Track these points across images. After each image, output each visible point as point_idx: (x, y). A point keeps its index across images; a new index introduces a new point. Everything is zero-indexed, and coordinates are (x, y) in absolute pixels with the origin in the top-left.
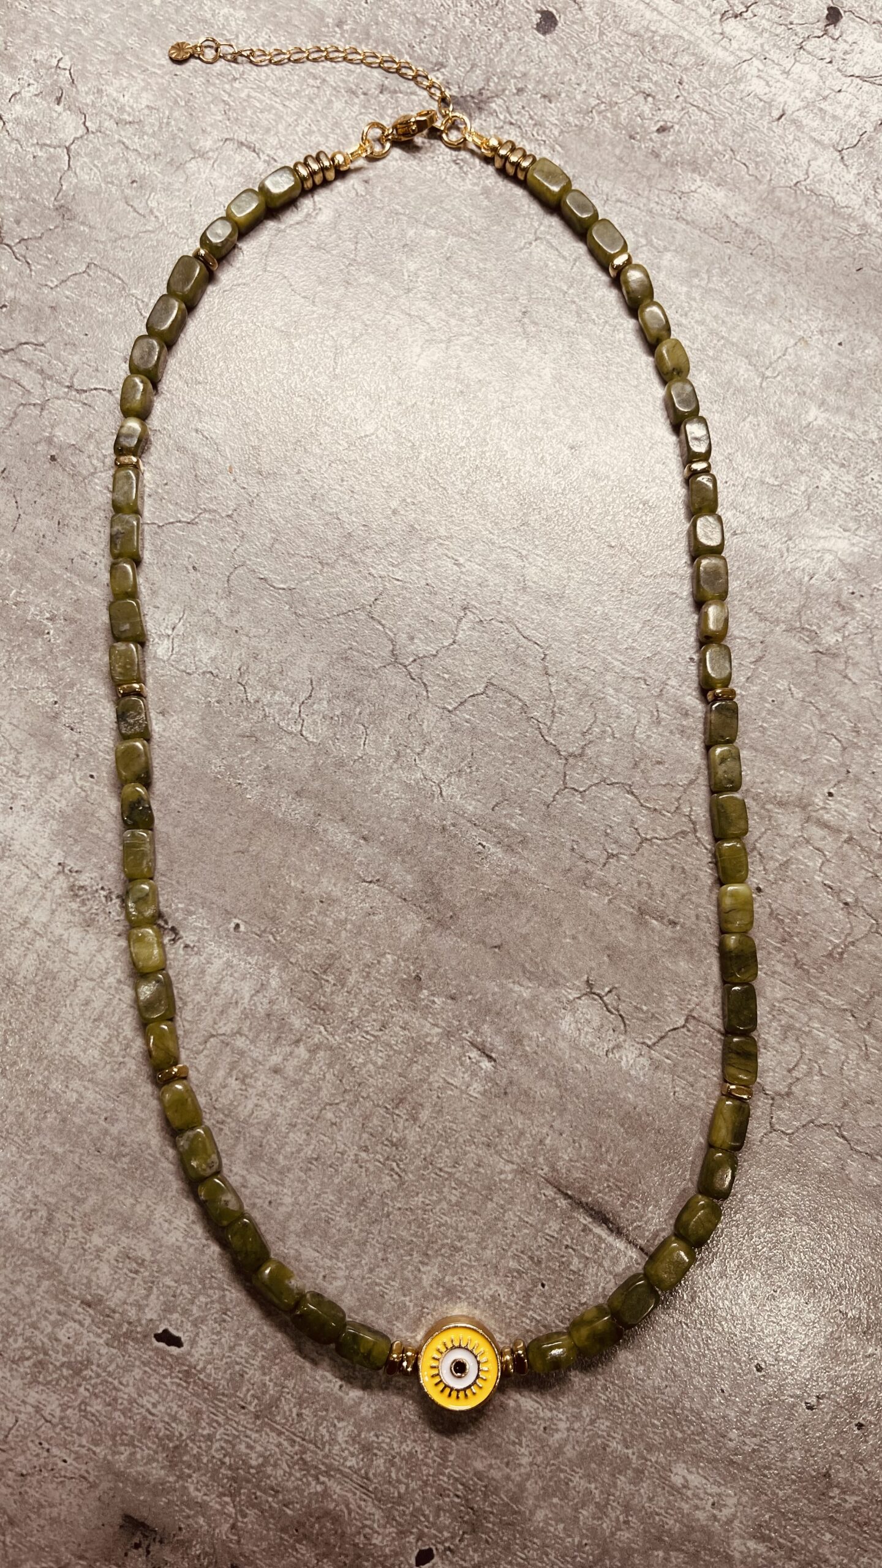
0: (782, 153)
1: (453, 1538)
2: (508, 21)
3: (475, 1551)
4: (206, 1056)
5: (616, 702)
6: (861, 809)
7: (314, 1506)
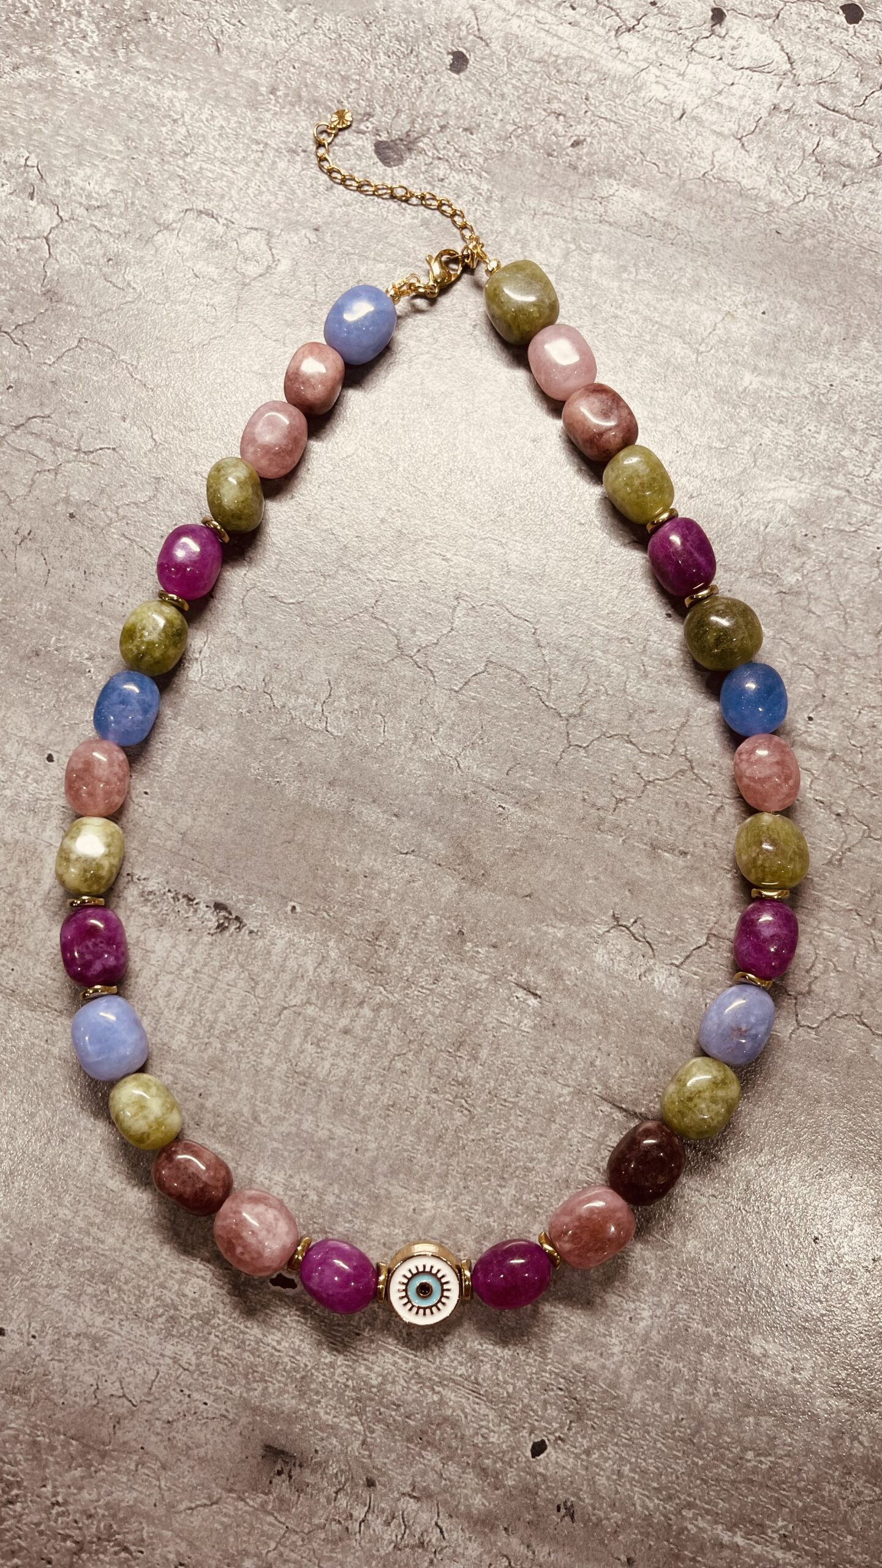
0: (687, 149)
1: (562, 1427)
2: (423, 65)
3: (584, 1437)
4: (282, 1027)
5: (605, 663)
6: (840, 728)
7: (433, 1414)
